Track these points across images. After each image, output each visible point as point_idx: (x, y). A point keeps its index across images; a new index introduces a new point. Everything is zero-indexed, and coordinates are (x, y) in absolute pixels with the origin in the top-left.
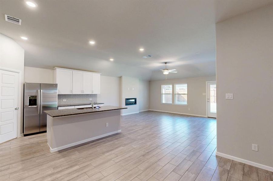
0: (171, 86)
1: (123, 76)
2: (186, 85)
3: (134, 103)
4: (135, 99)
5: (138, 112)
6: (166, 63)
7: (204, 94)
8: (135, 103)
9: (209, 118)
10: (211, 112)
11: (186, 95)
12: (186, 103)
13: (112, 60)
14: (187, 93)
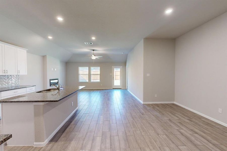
0: (88, 68)
1: (47, 56)
2: (99, 68)
6: (94, 50)
7: (111, 74)
9: (114, 89)
11: (99, 75)
12: (99, 81)
13: (50, 37)
14: (99, 74)
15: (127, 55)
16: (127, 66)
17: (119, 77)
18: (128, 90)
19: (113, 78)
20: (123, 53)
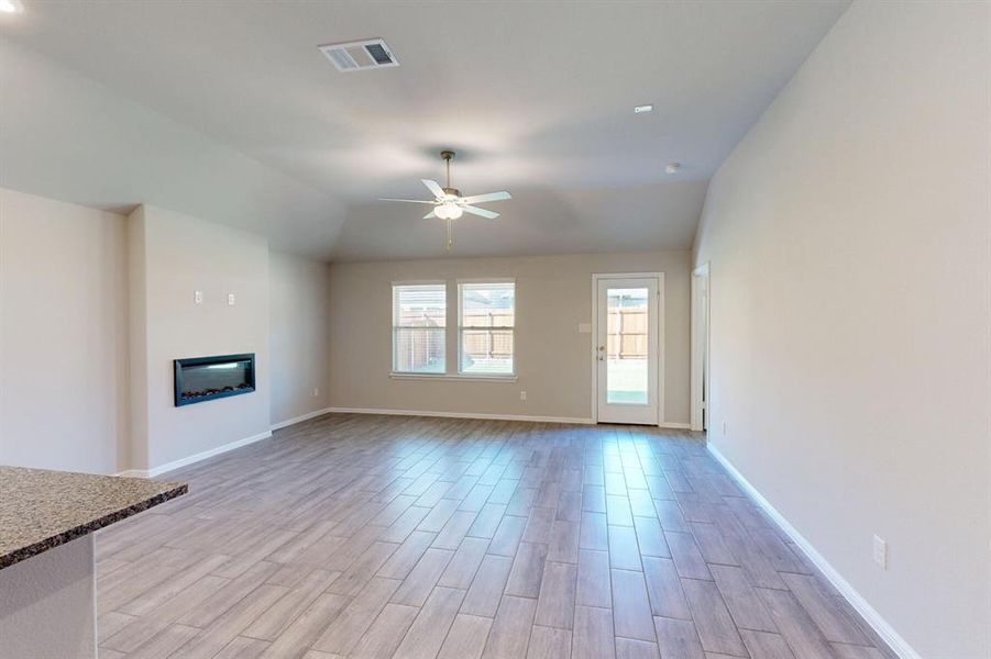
1: (147, 208)
3: (241, 386)
4: (247, 362)
5: (269, 434)
6: (448, 154)
7: (583, 328)
8: (248, 382)
9: (604, 427)
10: (609, 401)
11: (511, 332)
12: (507, 370)
14: (512, 325)
15: (709, 181)
16: (701, 269)
17: (641, 345)
18: (711, 447)
19: (601, 353)
20: (677, 166)
